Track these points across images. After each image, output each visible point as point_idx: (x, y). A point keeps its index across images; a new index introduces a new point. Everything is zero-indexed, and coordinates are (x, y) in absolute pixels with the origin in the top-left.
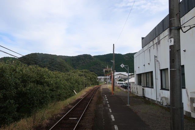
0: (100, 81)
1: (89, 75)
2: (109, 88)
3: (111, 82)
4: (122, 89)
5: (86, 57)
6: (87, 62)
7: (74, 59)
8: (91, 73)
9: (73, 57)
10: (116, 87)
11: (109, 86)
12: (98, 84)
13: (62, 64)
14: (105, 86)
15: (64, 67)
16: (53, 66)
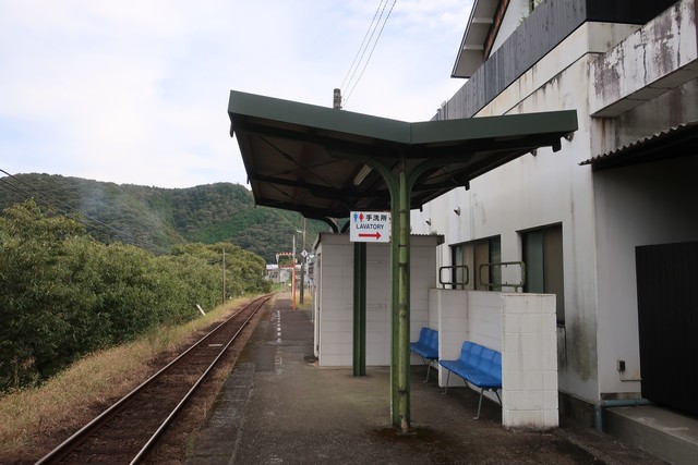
0: (274, 280)
1: (239, 261)
5: (226, 194)
6: (228, 211)
7: (181, 198)
8: (245, 252)
9: (176, 192)
13: (137, 219)
15: (145, 227)
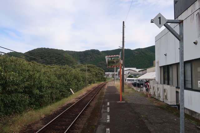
0: (108, 77)
1: (95, 70)
2: (116, 86)
3: (119, 78)
4: (135, 88)
5: (94, 53)
6: (94, 58)
7: (81, 54)
8: (97, 68)
9: (80, 52)
10: (126, 85)
11: (117, 84)
12: (105, 81)
13: (69, 60)
14: (111, 82)
15: (71, 62)
16: (60, 61)
